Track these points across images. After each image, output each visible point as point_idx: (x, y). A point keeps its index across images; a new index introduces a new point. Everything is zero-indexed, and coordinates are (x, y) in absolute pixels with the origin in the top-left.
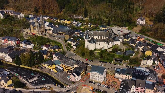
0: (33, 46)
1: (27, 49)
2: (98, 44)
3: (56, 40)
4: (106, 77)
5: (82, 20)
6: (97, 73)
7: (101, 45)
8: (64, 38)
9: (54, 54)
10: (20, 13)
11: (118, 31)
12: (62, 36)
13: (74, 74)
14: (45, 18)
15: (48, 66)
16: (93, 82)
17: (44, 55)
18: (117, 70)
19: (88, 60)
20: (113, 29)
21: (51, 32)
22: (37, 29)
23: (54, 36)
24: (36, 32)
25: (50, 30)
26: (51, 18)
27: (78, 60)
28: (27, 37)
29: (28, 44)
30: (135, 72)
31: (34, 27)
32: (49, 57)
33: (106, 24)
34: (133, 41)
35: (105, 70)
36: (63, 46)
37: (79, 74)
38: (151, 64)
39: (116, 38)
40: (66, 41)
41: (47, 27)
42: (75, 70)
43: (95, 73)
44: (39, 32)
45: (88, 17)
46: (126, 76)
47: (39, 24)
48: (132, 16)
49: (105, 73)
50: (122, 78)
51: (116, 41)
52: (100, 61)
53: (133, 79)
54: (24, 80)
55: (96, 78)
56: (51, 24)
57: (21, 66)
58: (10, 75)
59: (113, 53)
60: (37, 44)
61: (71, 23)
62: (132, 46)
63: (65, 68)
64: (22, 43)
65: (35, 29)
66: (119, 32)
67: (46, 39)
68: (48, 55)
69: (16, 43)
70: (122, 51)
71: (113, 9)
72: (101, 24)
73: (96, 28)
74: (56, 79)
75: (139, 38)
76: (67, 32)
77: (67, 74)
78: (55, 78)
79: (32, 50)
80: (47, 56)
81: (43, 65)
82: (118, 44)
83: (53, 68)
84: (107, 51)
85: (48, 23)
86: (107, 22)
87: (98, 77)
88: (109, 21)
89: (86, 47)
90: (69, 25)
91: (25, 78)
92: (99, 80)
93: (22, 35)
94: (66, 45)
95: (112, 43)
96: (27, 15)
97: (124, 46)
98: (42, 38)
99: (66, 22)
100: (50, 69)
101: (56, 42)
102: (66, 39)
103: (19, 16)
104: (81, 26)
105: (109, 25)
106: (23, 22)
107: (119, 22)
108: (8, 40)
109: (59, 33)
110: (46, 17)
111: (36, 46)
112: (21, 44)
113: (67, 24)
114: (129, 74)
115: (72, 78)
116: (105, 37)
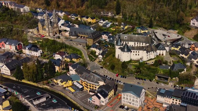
0: (41, 54)
1: (33, 57)
2: (134, 53)
3: (75, 46)
4: (144, 101)
5: (113, 19)
6: (131, 95)
7: (139, 55)
8: (86, 43)
9: (70, 65)
10: (24, 5)
11: (164, 35)
12: (82, 40)
13: (99, 94)
14: (60, 14)
15: (62, 82)
16: (126, 107)
17: (56, 67)
18: (161, 92)
19: (120, 76)
20: (157, 33)
21: (67, 34)
22: (47, 29)
23: (71, 40)
24: (46, 33)
25: (65, 31)
26: (68, 13)
27: (105, 76)
28: (32, 40)
29: (34, 51)
30: (186, 95)
31: (43, 26)
32: (63, 69)
33: (147, 25)
34: (184, 51)
35: (143, 90)
36: (83, 55)
37: (105, 96)
39: (161, 46)
40: (89, 47)
41: (62, 26)
42: (100, 90)
43: (129, 94)
44: (51, 34)
45: (121, 14)
46: (173, 100)
47: (51, 22)
48: (185, 15)
49: (143, 95)
50: (167, 102)
51: (160, 49)
52: (136, 78)
53: (183, 104)
54: (26, 101)
55: (130, 102)
56: (67, 22)
57: (23, 81)
58: (7, 94)
59: (156, 66)
60: (46, 50)
61: (97, 22)
62: (183, 57)
63: (86, 85)
64: (25, 49)
65: (45, 29)
66: (165, 37)
67: (60, 43)
68: (63, 66)
69: (16, 48)
70: (169, 64)
71: (157, 4)
72: (140, 24)
73: (132, 30)
74: (73, 101)
75: (193, 46)
76: (91, 35)
77: (89, 94)
78: (71, 100)
79: (39, 59)
80: (61, 67)
81: (55, 80)
82: (163, 54)
83: (68, 86)
84: (147, 63)
85: (64, 21)
86: (149, 22)
87: (133, 101)
88: (151, 21)
89: (117, 56)
90: (93, 25)
91: (28, 99)
92: (133, 104)
93: (25, 37)
94: (88, 52)
95: (154, 52)
96: (34, 9)
97: (171, 58)
98: (54, 42)
99: (89, 20)
100: (64, 86)
101: (74, 49)
102: (88, 45)
103: (22, 10)
104: (110, 27)
105: (151, 26)
106: (28, 18)
107: (165, 23)
108: (5, 43)
109: (79, 36)
110: (62, 13)
111: (45, 53)
112: (23, 50)
113: (90, 23)
114: (177, 97)
115: (95, 100)
116: (144, 44)
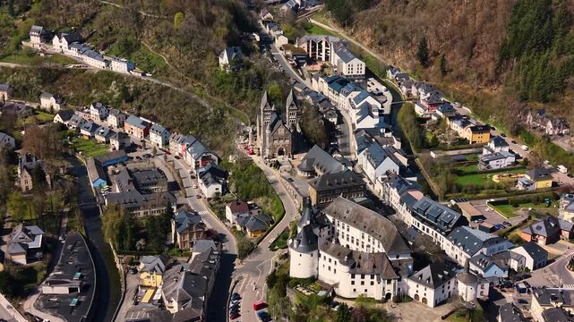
0: (218, 194)
2: (324, 263)
7: (335, 271)
23: (290, 180)
39: (427, 272)
44: (267, 151)
51: (420, 281)
60: (232, 189)
69: (197, 166)
82: (425, 300)
99: (467, 132)
108: (188, 149)
109: (316, 174)
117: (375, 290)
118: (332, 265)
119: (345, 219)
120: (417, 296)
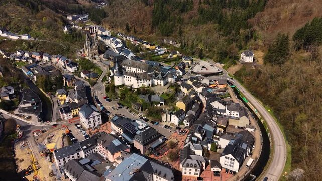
2: (126, 79)
3: (101, 67)
4: (102, 124)
7: (131, 81)
13: (63, 110)
20: (199, 64)
23: (102, 62)
30: (126, 126)
35: (96, 113)
36: (102, 76)
37: (67, 112)
38: (177, 123)
39: (159, 76)
44: (90, 54)
46: (118, 128)
49: (97, 117)
51: (158, 79)
53: (124, 135)
55: (83, 121)
66: (202, 70)
68: (73, 82)
69: (64, 64)
75: (216, 83)
82: (160, 85)
83: (63, 99)
92: (85, 124)
93: (75, 56)
97: (166, 90)
99: (148, 46)
101: (100, 70)
104: (162, 54)
109: (110, 59)
113: (148, 49)
117: (146, 84)
118: (130, 79)
119: (129, 66)
120: (158, 84)
